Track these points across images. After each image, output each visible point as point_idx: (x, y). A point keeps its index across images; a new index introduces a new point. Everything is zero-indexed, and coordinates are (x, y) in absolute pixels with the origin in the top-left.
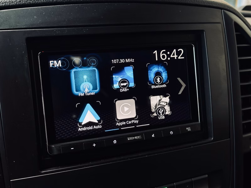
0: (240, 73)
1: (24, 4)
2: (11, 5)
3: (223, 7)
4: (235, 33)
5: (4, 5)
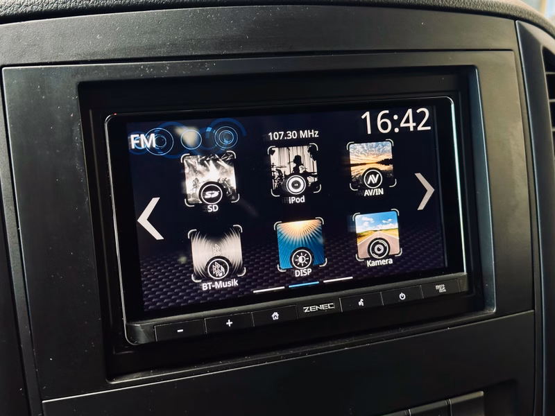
1: (73, 7)
2: (45, 10)
3: (519, 15)
4: (545, 73)
5: (29, 9)
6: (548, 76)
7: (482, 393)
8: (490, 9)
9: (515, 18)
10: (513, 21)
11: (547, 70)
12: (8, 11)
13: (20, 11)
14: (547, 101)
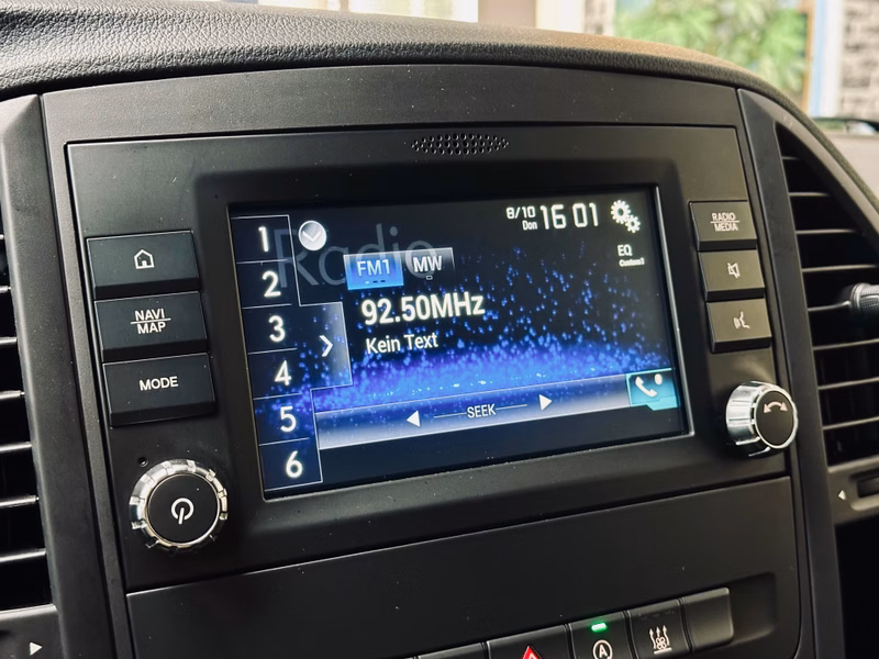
0: (806, 275)
1: (160, 67)
2: (123, 72)
3: (742, 82)
4: (782, 158)
5: (101, 69)
6: (785, 161)
7: (727, 591)
8: (704, 74)
9: (737, 86)
10: (733, 89)
11: (784, 154)
12: (74, 71)
13: (89, 71)
14: (786, 196)
